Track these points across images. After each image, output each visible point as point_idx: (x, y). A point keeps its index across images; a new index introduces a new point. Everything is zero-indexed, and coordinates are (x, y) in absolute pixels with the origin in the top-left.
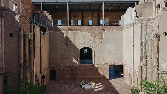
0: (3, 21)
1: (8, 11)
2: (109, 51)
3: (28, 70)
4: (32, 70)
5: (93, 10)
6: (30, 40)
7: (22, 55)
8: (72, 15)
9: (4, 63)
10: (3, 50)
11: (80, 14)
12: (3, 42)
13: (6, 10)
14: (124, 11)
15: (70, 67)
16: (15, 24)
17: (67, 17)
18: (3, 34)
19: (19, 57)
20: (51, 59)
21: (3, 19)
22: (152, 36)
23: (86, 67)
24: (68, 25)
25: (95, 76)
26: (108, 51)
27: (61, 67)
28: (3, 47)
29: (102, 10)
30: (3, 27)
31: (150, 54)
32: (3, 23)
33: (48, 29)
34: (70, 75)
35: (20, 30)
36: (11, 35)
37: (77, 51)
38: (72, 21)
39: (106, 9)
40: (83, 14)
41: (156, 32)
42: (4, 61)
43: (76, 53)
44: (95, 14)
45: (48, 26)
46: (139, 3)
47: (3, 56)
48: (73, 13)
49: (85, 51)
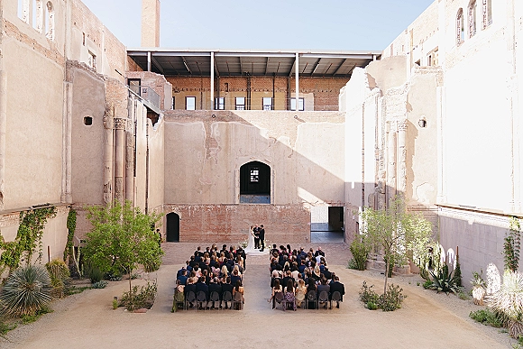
0: (71, 89)
1: (82, 67)
2: (312, 171)
3: (121, 198)
4: (131, 199)
5: (274, 74)
6: (127, 134)
7: (110, 165)
8: (223, 86)
9: (69, 181)
10: (70, 152)
11: (241, 82)
12: (70, 135)
13: (78, 66)
14: (347, 76)
15: (216, 209)
16: (96, 97)
17: (210, 90)
18: (70, 118)
19: (105, 168)
20: (168, 191)
21: (71, 85)
22: (394, 128)
23: (255, 210)
24: (212, 107)
25: (276, 233)
26: (310, 172)
27: (193, 209)
28: (70, 147)
29: (294, 75)
30: (70, 103)
31: (391, 167)
32: (70, 95)
33: (162, 116)
34: (213, 230)
35: (108, 110)
36: (88, 121)
37: (232, 171)
38: (221, 101)
39: (308, 71)
40: (249, 84)
41: (402, 119)
42: (69, 176)
43: (231, 175)
44: (281, 83)
45: (162, 108)
46: (382, 58)
47: (69, 165)
48: (225, 81)
49: (254, 176)
